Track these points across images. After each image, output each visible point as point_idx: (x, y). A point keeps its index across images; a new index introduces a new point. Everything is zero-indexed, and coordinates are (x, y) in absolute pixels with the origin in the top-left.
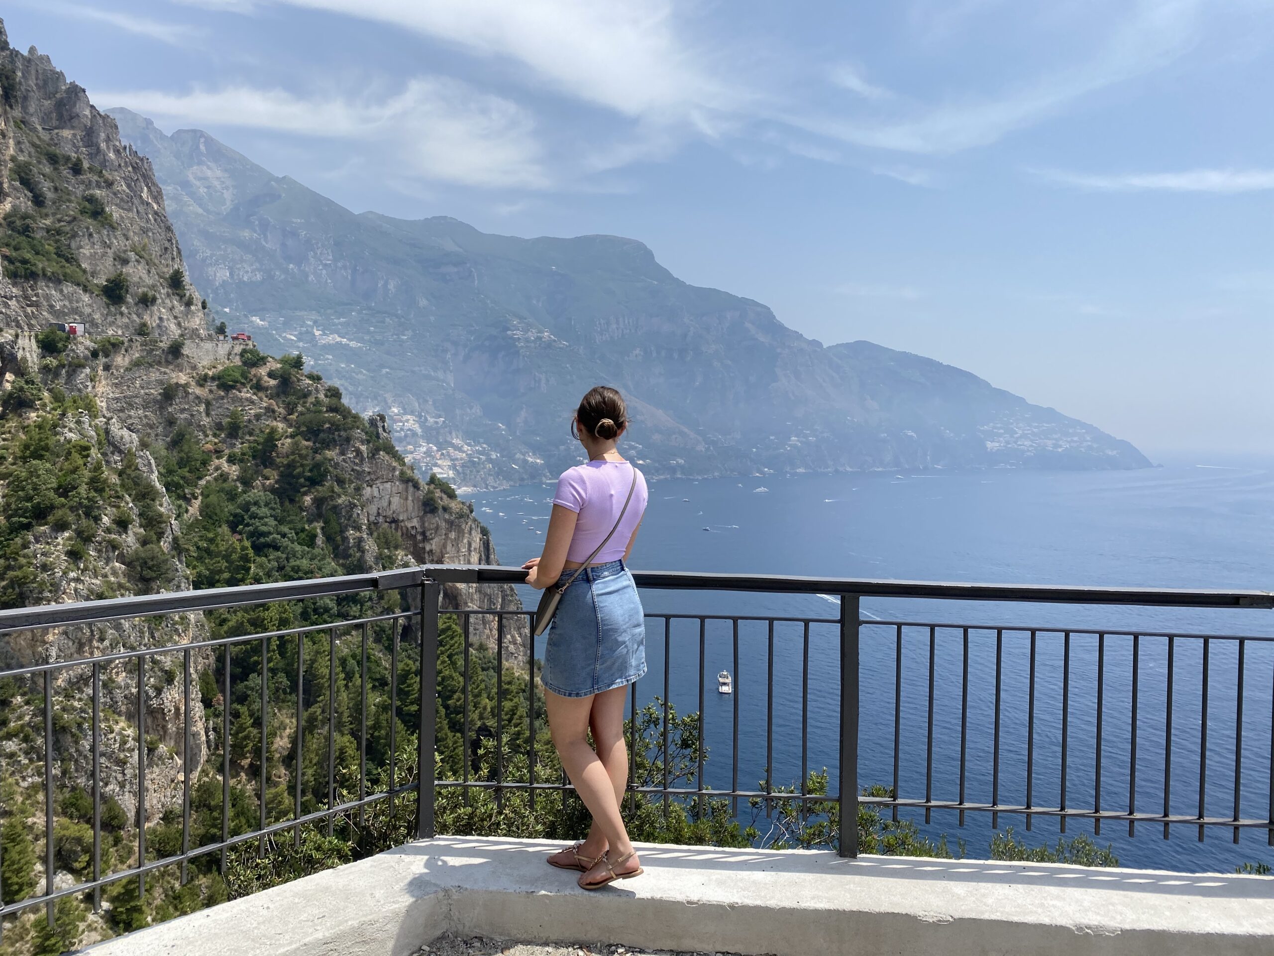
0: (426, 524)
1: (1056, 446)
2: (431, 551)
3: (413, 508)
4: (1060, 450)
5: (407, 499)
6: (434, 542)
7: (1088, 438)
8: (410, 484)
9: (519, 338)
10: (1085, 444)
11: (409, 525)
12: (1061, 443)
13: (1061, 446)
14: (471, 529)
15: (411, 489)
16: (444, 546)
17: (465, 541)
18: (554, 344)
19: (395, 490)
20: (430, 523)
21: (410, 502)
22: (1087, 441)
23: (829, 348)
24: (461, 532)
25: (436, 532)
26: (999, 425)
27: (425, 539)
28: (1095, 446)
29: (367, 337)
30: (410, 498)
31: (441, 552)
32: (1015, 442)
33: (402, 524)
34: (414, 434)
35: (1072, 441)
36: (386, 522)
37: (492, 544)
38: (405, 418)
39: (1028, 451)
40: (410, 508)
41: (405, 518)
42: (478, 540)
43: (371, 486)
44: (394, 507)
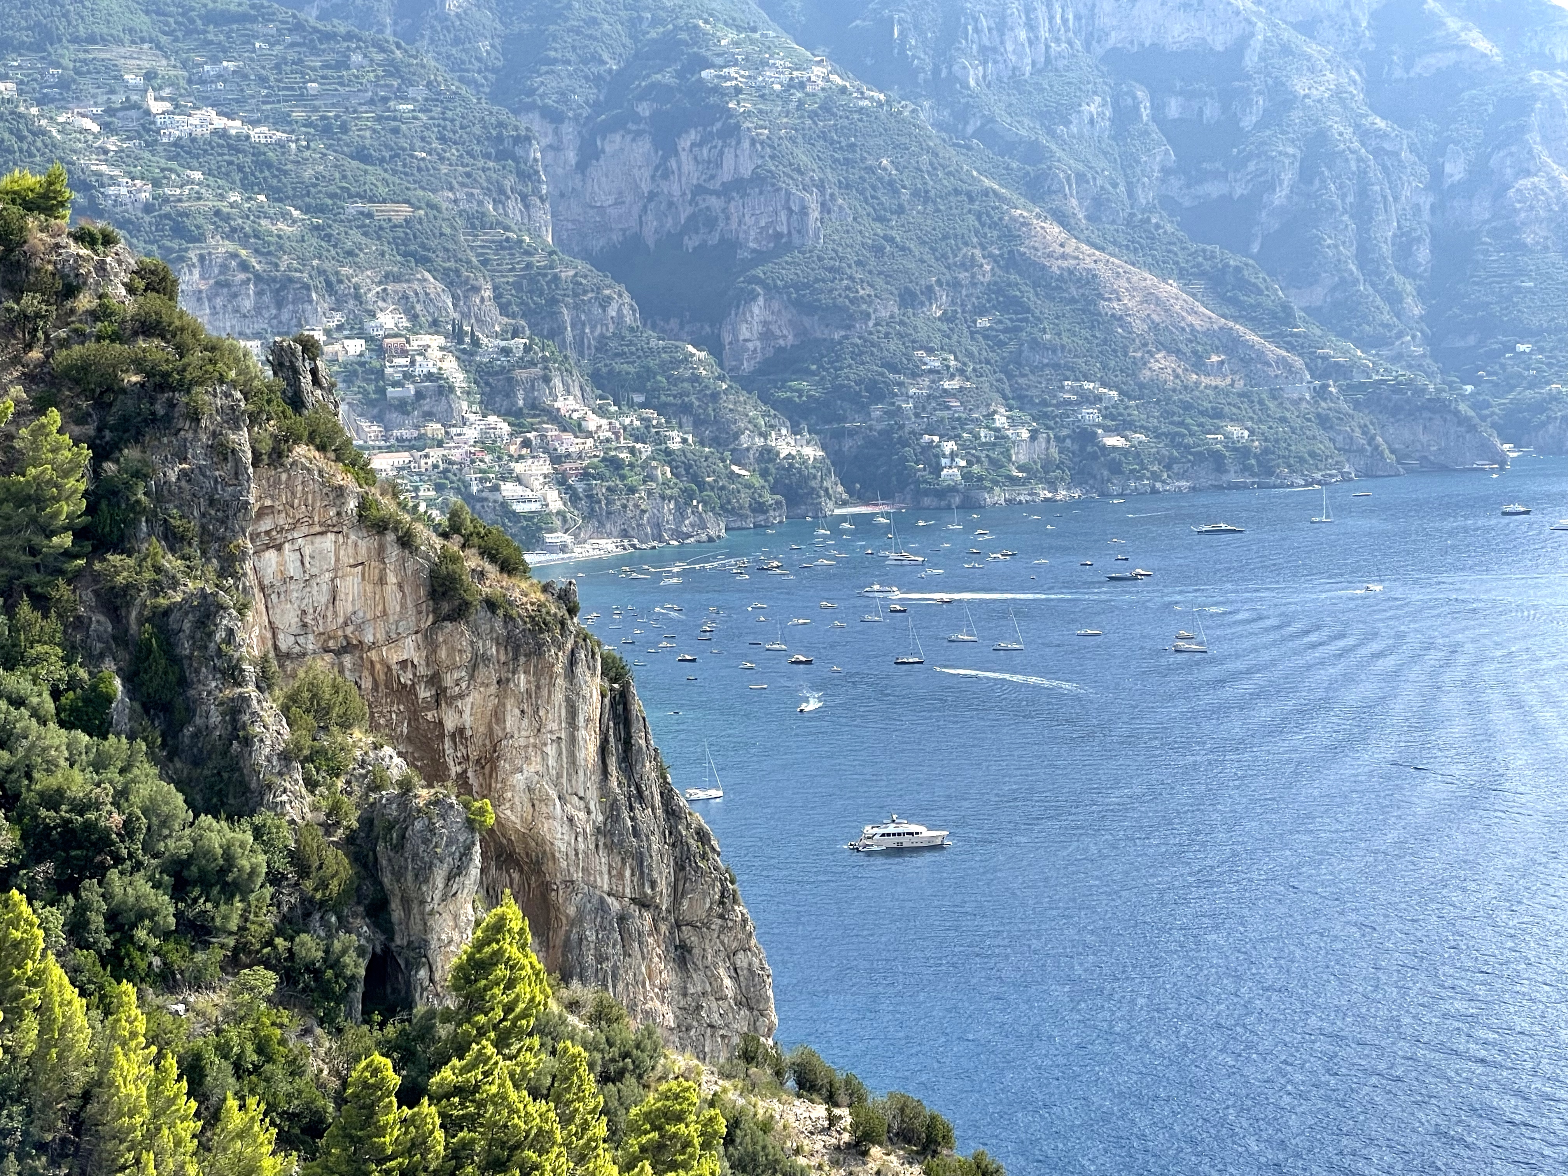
0: (443, 653)
2: (461, 731)
3: (403, 606)
5: (382, 581)
6: (465, 707)
8: (391, 537)
9: (738, 90)
11: (394, 657)
14: (572, 662)
15: (393, 552)
16: (498, 715)
17: (559, 697)
18: (843, 100)
19: (346, 558)
20: (452, 650)
21: (391, 587)
24: (543, 672)
25: (472, 677)
27: (441, 697)
29: (298, 114)
30: (392, 579)
31: (491, 732)
33: (373, 655)
34: (444, 390)
36: (327, 650)
37: (638, 705)
38: (417, 342)
40: (394, 606)
41: (381, 637)
42: (596, 696)
43: (279, 548)
44: (345, 607)
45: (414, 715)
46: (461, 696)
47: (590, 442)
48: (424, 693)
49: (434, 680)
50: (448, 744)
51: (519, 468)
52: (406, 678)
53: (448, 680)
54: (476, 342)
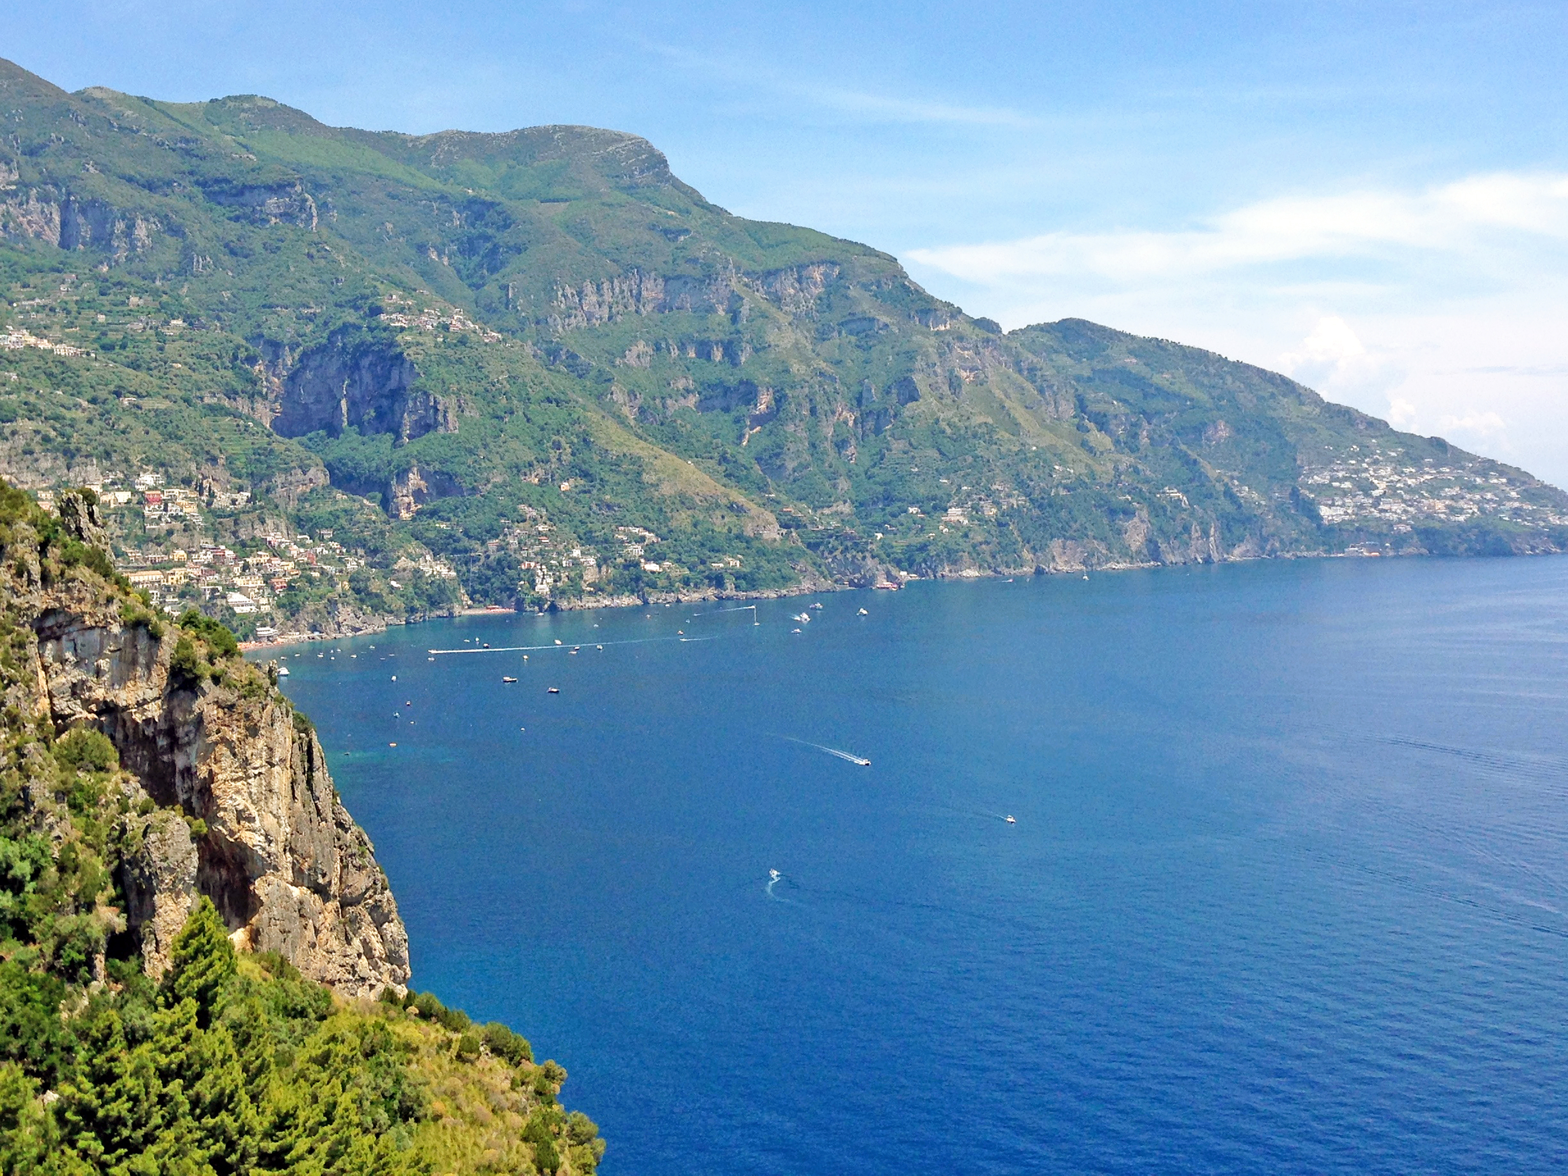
0: (177, 714)
1: (1453, 510)
2: (188, 769)
4: (1462, 518)
5: (134, 662)
6: (193, 750)
7: (1513, 494)
8: (142, 631)
9: (403, 329)
10: (1509, 505)
11: (141, 717)
12: (1462, 504)
13: (1461, 511)
14: (273, 719)
15: (143, 643)
17: (261, 744)
18: (472, 337)
19: (109, 646)
20: (185, 710)
21: (140, 668)
22: (1511, 499)
23: (1013, 333)
24: (251, 727)
26: (1340, 474)
28: (1528, 507)
29: (90, 335)
30: (141, 661)
32: (1376, 505)
33: (126, 716)
34: (188, 527)
35: (1484, 500)
36: (90, 711)
38: (169, 494)
39: (1400, 521)
41: (132, 703)
42: (289, 741)
45: (154, 760)
46: (189, 744)
47: (291, 565)
48: (162, 742)
49: (170, 732)
50: (178, 779)
51: (239, 582)
52: (149, 732)
53: (180, 732)
54: (212, 495)
